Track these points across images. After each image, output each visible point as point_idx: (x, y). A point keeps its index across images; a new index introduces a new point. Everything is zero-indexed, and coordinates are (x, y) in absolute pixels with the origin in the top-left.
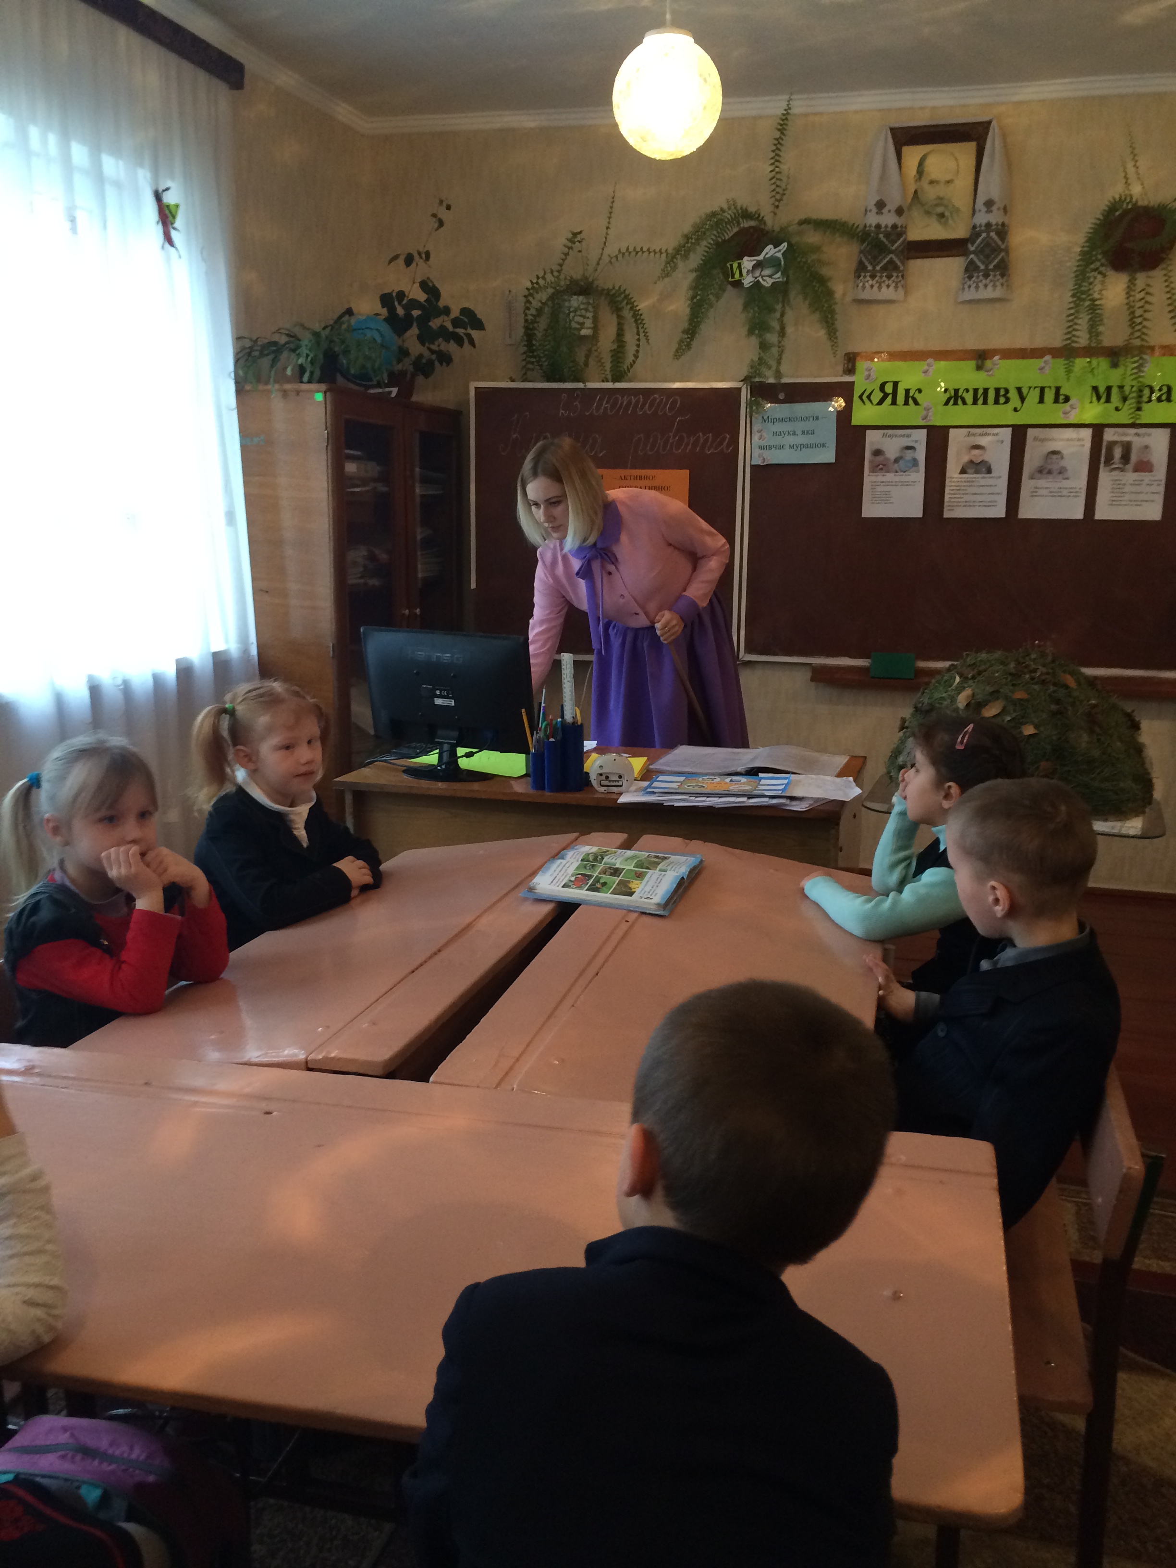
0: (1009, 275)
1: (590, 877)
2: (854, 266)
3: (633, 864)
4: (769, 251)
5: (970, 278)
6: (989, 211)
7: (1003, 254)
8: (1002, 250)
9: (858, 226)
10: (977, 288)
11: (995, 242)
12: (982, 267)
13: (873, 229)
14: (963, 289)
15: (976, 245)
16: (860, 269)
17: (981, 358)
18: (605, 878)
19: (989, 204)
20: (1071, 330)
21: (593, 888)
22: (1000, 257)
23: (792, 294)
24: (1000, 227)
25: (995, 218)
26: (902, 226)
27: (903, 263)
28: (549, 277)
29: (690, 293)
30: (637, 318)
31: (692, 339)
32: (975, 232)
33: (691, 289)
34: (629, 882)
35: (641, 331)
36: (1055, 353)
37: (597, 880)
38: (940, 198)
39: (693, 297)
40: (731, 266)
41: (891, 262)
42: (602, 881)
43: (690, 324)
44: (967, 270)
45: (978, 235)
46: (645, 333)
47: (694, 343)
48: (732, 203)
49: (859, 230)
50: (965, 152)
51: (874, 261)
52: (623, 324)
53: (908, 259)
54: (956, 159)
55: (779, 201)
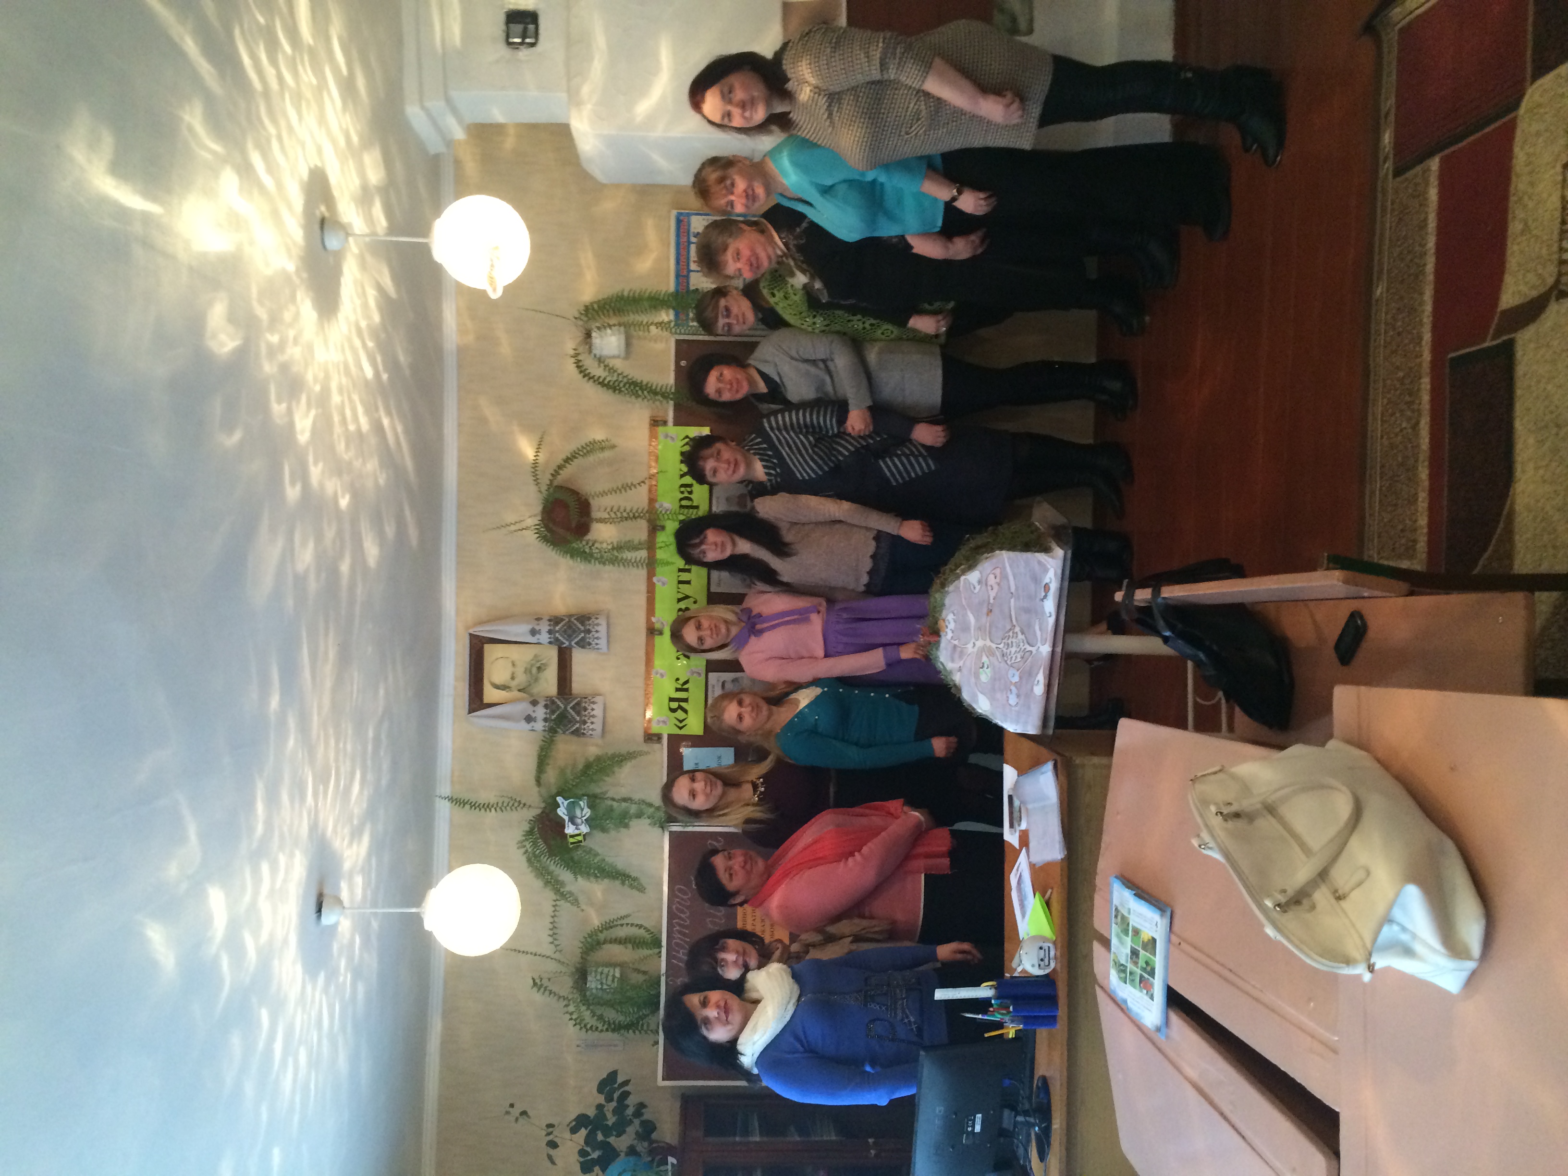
0: (589, 614)
1: (1141, 977)
2: (575, 738)
3: (1126, 938)
4: (562, 812)
5: (590, 644)
6: (539, 632)
7: (573, 619)
8: (570, 621)
9: (544, 737)
10: (597, 638)
11: (563, 626)
12: (582, 635)
13: (547, 724)
14: (598, 649)
15: (564, 641)
16: (577, 733)
17: (652, 631)
18: (1142, 963)
19: (533, 632)
20: (636, 564)
21: (1152, 973)
22: (575, 622)
23: (598, 791)
24: (552, 623)
25: (544, 627)
26: (546, 701)
27: (576, 698)
28: (571, 1008)
29: (592, 879)
30: (609, 926)
31: (629, 877)
32: (555, 642)
33: (589, 879)
34: (1143, 942)
35: (619, 922)
36: (651, 574)
37: (1144, 969)
38: (525, 672)
39: (596, 877)
40: (572, 843)
41: (573, 708)
42: (1144, 966)
43: (617, 878)
44: (583, 647)
45: (557, 639)
46: (622, 918)
47: (633, 874)
48: (521, 845)
49: (548, 737)
50: (491, 653)
51: (572, 721)
52: (611, 939)
53: (571, 694)
54: (497, 659)
55: (520, 802)
